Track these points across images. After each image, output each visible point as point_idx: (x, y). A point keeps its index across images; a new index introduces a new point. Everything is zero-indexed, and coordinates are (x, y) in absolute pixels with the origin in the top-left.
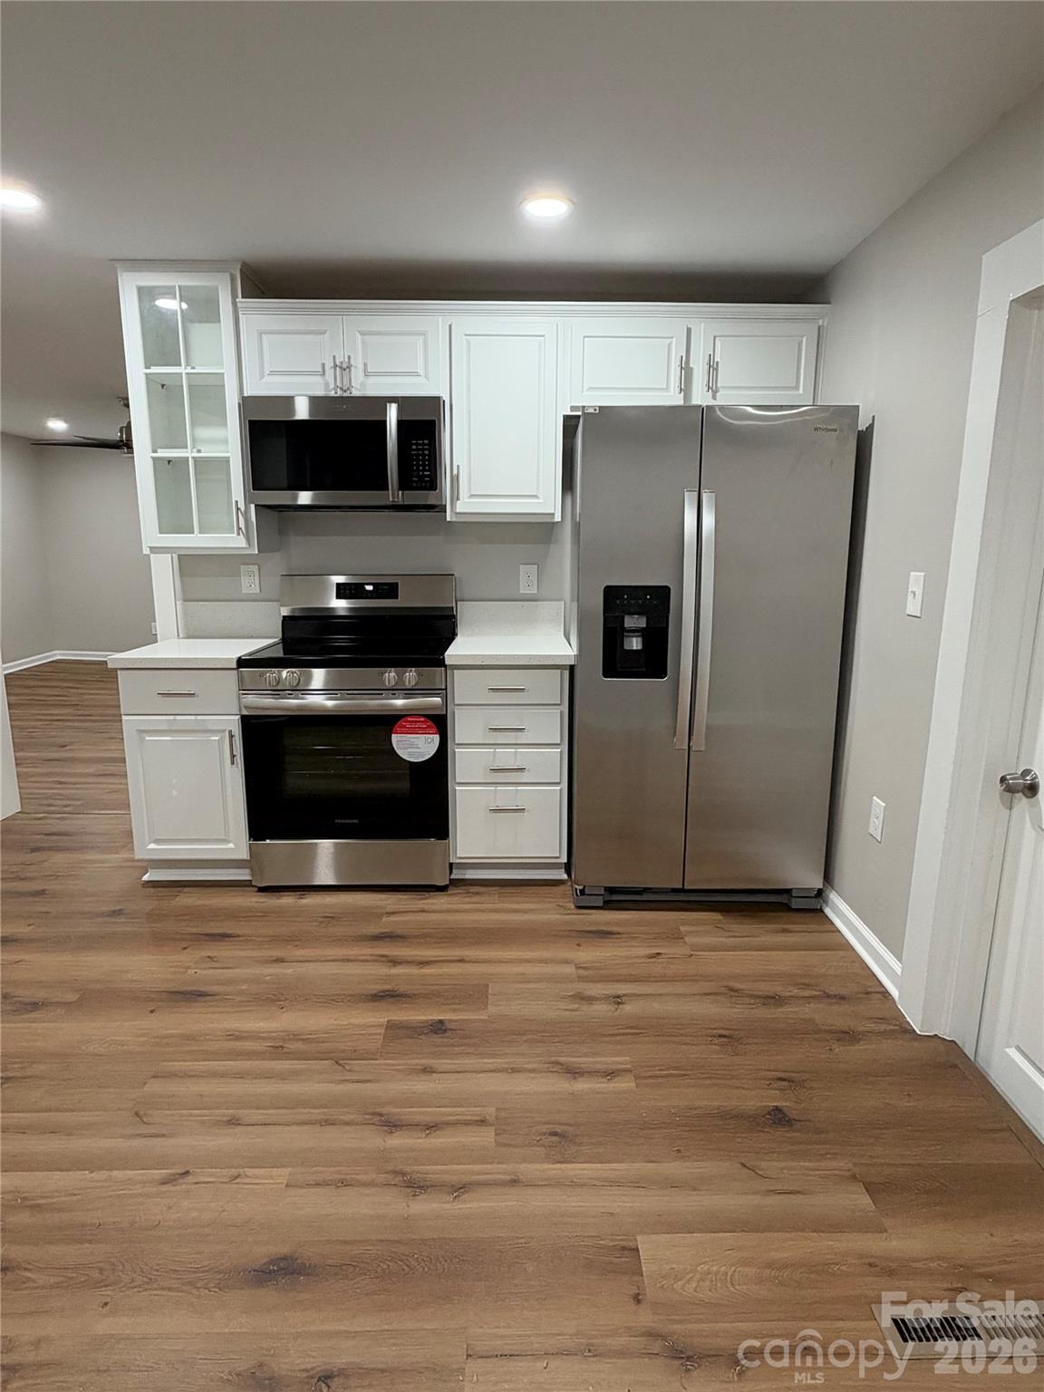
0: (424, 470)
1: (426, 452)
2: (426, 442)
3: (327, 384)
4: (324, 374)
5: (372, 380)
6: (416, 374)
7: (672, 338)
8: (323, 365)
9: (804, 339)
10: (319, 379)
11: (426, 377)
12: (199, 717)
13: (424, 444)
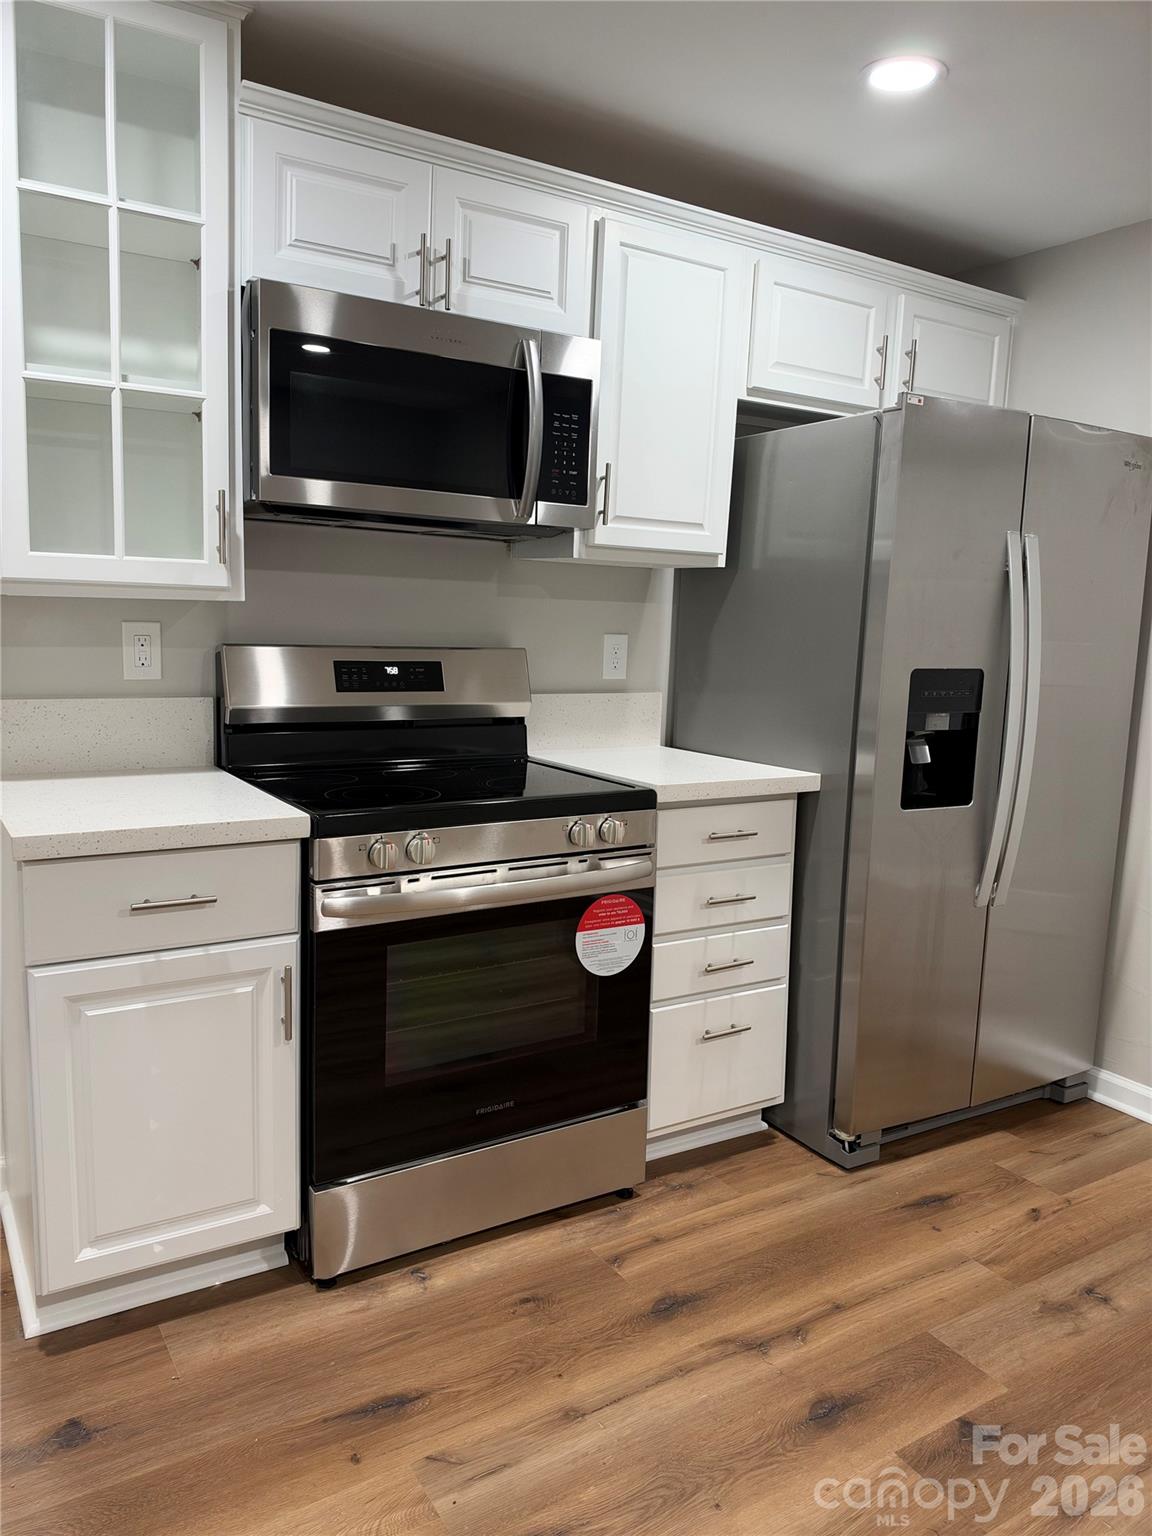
0: (570, 467)
1: (575, 436)
2: (575, 417)
3: (399, 285)
4: (393, 265)
5: (476, 292)
6: (544, 294)
7: (870, 307)
8: (394, 247)
9: (997, 339)
10: (382, 272)
11: (562, 303)
12: (213, 950)
13: (570, 421)
